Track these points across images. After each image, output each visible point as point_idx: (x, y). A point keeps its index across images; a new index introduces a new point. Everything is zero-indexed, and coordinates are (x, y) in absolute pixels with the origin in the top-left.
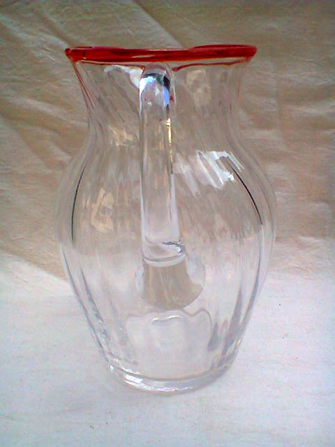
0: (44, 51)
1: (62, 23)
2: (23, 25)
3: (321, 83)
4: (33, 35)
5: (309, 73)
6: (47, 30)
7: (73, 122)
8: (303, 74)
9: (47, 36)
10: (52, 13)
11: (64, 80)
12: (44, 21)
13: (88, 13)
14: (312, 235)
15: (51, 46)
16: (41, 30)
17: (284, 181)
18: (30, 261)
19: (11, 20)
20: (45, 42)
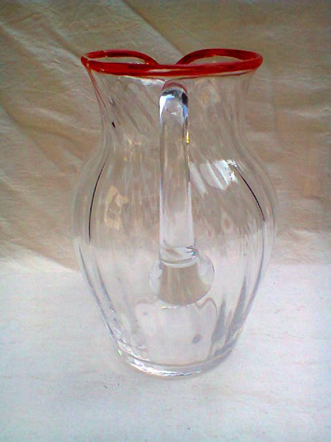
0: (55, 64)
2: (34, 40)
3: (316, 87)
4: (44, 48)
5: (304, 79)
6: (57, 44)
7: (83, 129)
8: (299, 80)
9: (57, 50)
10: (60, 28)
11: (73, 90)
12: (53, 34)
15: (60, 58)
16: (51, 44)
18: (47, 256)
19: (22, 35)
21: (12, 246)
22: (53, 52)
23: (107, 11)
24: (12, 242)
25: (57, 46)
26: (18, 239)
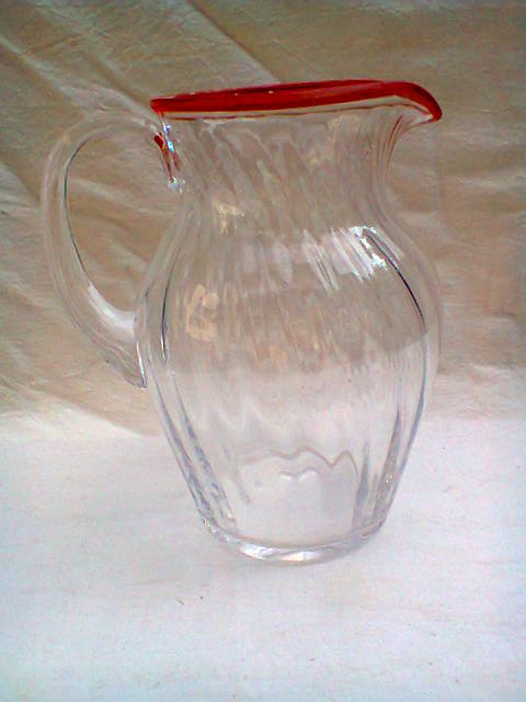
1: (123, 69)
2: (69, 75)
5: (483, 130)
6: (102, 80)
7: (142, 210)
8: (476, 133)
9: (103, 90)
10: (110, 57)
11: (128, 150)
12: (99, 67)
13: (160, 55)
14: (492, 363)
15: (109, 103)
16: (95, 82)
17: (450, 286)
19: (51, 68)
20: (100, 98)
21: (33, 392)
22: (96, 93)
23: (180, 32)
24: (31, 386)
25: (103, 85)
26: (40, 382)
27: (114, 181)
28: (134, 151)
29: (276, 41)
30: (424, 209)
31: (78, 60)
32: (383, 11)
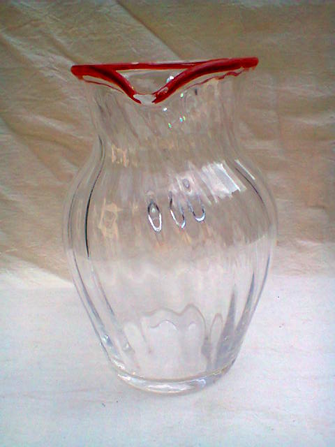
2: (33, 47)
3: (320, 95)
4: (42, 56)
5: (308, 85)
7: (81, 137)
9: (56, 57)
13: (93, 34)
15: (59, 66)
17: (283, 188)
20: (53, 63)
21: (7, 257)
22: (51, 59)
23: (108, 19)
25: (56, 54)
26: (13, 250)
27: (62, 118)
28: (76, 98)
29: (172, 25)
30: (268, 137)
31: (39, 36)
32: (242, 6)
